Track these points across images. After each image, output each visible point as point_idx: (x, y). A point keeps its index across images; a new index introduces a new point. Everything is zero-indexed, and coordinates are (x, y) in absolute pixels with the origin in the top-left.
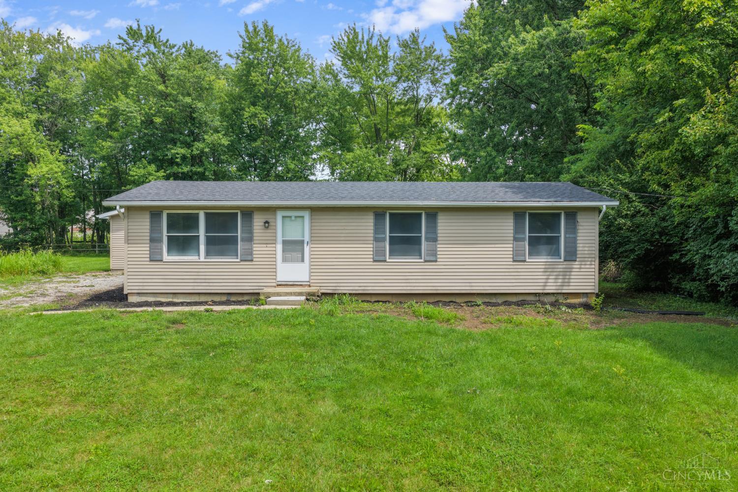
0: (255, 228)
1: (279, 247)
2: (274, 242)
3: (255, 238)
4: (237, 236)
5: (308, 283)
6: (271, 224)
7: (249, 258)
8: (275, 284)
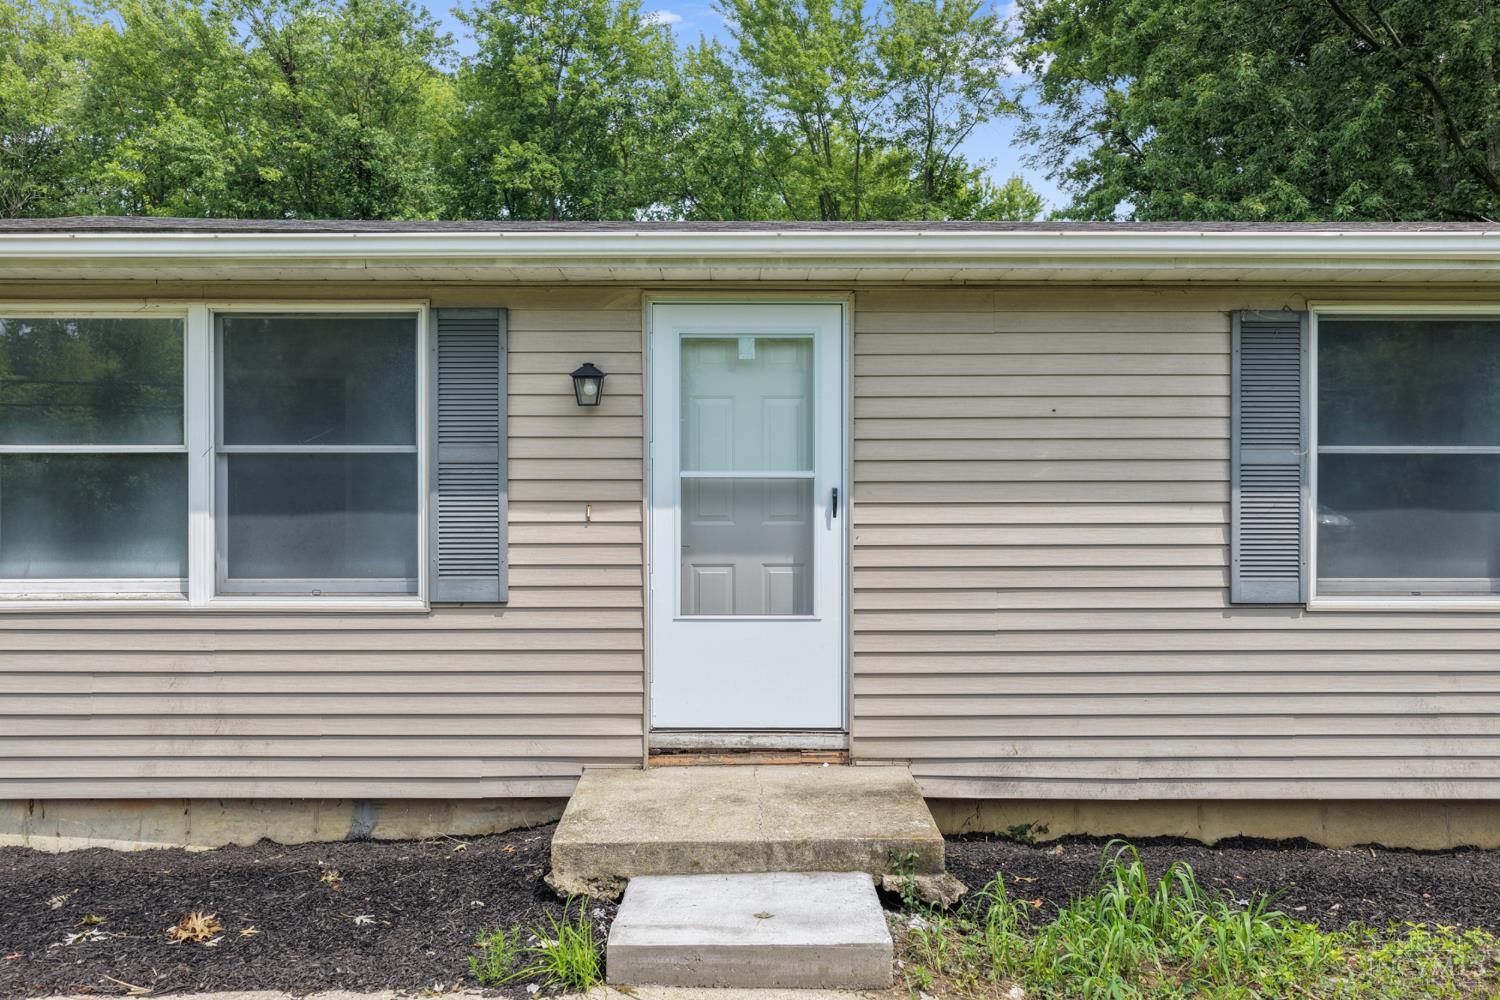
0: (518, 406)
1: (665, 523)
2: (637, 493)
3: (517, 470)
4: (412, 458)
5: (838, 742)
6: (614, 384)
7: (484, 589)
8: (635, 749)
